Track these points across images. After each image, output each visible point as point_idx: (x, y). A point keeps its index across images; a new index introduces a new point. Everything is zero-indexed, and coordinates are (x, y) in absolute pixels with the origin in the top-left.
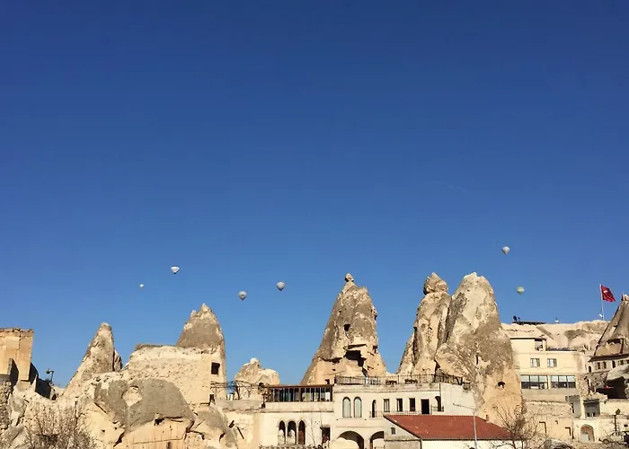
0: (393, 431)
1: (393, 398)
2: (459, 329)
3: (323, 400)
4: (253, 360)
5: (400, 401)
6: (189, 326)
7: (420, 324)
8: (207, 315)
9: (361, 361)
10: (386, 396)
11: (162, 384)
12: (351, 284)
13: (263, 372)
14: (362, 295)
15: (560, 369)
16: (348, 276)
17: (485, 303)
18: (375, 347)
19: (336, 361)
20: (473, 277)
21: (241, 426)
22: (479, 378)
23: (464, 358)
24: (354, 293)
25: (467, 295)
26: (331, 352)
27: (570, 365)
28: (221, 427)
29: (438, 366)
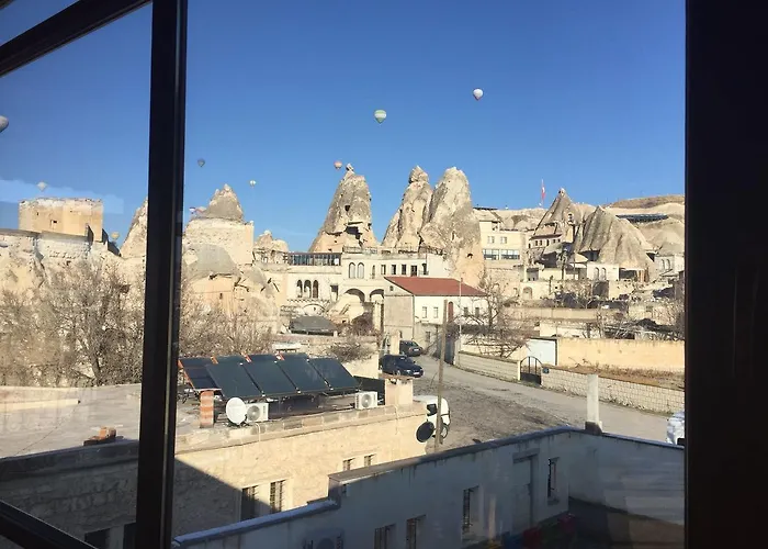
0: (392, 288)
1: (389, 263)
2: (441, 212)
3: (333, 264)
4: (267, 232)
5: (394, 266)
6: (214, 202)
7: (405, 207)
8: (228, 194)
9: (358, 235)
10: (383, 262)
11: (214, 249)
12: (351, 172)
13: (275, 242)
14: (360, 182)
15: (509, 245)
16: (349, 166)
17: (461, 192)
18: (369, 225)
19: (338, 234)
20: (453, 171)
21: (276, 283)
22: (454, 250)
23: (443, 234)
24: (355, 181)
25: (448, 185)
26: (334, 228)
27: (516, 242)
28: (262, 283)
29: (421, 241)
